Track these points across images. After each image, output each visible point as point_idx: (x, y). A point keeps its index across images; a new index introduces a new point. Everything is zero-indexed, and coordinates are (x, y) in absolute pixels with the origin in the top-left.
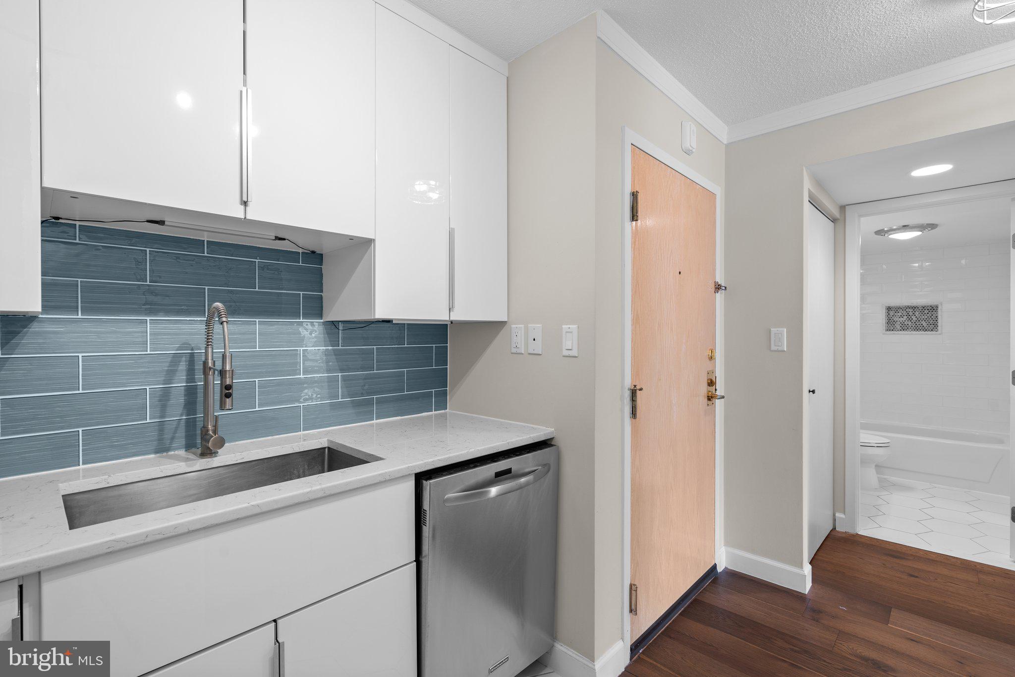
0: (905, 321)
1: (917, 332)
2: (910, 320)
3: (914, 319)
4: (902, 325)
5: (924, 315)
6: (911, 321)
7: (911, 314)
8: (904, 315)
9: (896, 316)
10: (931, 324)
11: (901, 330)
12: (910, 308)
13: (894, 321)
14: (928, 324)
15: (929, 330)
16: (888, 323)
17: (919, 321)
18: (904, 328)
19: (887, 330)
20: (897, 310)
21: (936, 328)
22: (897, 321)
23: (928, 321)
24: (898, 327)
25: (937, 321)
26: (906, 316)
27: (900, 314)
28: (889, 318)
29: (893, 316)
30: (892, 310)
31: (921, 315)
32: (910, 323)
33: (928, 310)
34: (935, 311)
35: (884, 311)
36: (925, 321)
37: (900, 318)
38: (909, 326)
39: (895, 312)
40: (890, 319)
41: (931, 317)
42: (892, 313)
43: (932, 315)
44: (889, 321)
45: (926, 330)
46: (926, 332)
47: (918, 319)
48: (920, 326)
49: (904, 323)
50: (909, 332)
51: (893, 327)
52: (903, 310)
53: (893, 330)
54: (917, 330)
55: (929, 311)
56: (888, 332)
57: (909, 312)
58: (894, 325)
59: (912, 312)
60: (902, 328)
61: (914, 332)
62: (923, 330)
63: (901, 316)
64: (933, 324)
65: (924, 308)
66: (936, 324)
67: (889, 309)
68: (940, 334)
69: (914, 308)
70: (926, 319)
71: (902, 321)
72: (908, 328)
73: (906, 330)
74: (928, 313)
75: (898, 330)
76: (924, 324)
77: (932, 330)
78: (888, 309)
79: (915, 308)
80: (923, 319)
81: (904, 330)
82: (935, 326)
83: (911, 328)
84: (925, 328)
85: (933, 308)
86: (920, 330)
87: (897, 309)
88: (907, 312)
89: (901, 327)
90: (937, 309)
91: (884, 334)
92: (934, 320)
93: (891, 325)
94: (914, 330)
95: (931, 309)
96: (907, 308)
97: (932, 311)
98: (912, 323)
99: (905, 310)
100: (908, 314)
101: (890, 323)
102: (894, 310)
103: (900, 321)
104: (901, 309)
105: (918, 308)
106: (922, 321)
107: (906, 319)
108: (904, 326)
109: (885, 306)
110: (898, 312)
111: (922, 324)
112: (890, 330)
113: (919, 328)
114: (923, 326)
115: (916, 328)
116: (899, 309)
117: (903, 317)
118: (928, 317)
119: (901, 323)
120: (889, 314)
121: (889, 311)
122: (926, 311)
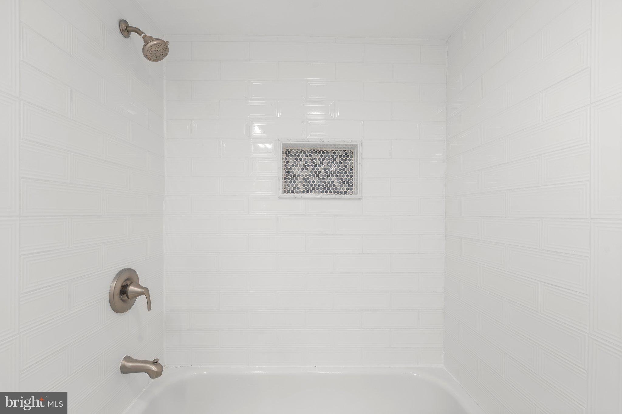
0: (310, 175)
1: (326, 196)
2: (317, 173)
3: (323, 172)
4: (306, 182)
5: (335, 166)
6: (317, 176)
7: (318, 162)
8: (308, 166)
9: (297, 166)
10: (344, 182)
11: (304, 192)
12: (316, 153)
13: (294, 175)
14: (340, 182)
15: (341, 193)
16: (285, 179)
17: (329, 176)
18: (308, 188)
19: (285, 192)
20: (299, 156)
21: (351, 189)
22: (298, 176)
23: (340, 176)
24: (300, 186)
25: (351, 176)
26: (312, 166)
27: (302, 163)
28: (287, 169)
29: (293, 166)
30: (291, 156)
31: (331, 166)
32: (316, 180)
33: (340, 156)
34: (350, 160)
35: (280, 155)
36: (336, 176)
37: (302, 169)
38: (315, 185)
39: (297, 159)
40: (289, 172)
41: (344, 169)
42: (291, 160)
43: (346, 166)
44: (287, 175)
45: (338, 192)
46: (338, 196)
47: (327, 172)
48: (330, 186)
49: (308, 179)
50: (315, 195)
51: (293, 185)
52: (307, 156)
53: (292, 192)
54: (327, 192)
55: (342, 160)
56: (286, 196)
57: (316, 159)
58: (295, 182)
59: (319, 159)
60: (306, 188)
61: (323, 196)
62: (334, 192)
63: (304, 166)
64: (347, 182)
65: (335, 153)
66: (351, 183)
67: (287, 152)
68: (359, 199)
70: (338, 173)
71: (306, 175)
72: (313, 189)
73: (311, 192)
74: (340, 163)
75: (300, 192)
76: (336, 182)
77: (345, 193)
79: (323, 153)
80: (334, 173)
81: (308, 192)
82: (349, 186)
83: (318, 189)
84: (336, 189)
85: (346, 153)
86: (331, 192)
88: (312, 159)
89: (304, 185)
90: (352, 157)
91: (280, 198)
92: (347, 176)
93: (291, 182)
94: (323, 192)
95: (344, 156)
96: (312, 153)
97: (346, 160)
98: (319, 179)
99: (310, 156)
100: (314, 162)
101: (289, 179)
102: (295, 156)
103: (302, 176)
104: (304, 153)
105: (327, 153)
106: (333, 176)
107: (311, 172)
108: (308, 185)
109: (283, 144)
110: (301, 159)
111: (332, 182)
112: (288, 192)
113: (329, 189)
114: (334, 186)
115: (325, 188)
116: (301, 153)
117: (306, 169)
118: (340, 169)
119: (304, 179)
120: (287, 162)
121: (287, 156)
122: (338, 160)
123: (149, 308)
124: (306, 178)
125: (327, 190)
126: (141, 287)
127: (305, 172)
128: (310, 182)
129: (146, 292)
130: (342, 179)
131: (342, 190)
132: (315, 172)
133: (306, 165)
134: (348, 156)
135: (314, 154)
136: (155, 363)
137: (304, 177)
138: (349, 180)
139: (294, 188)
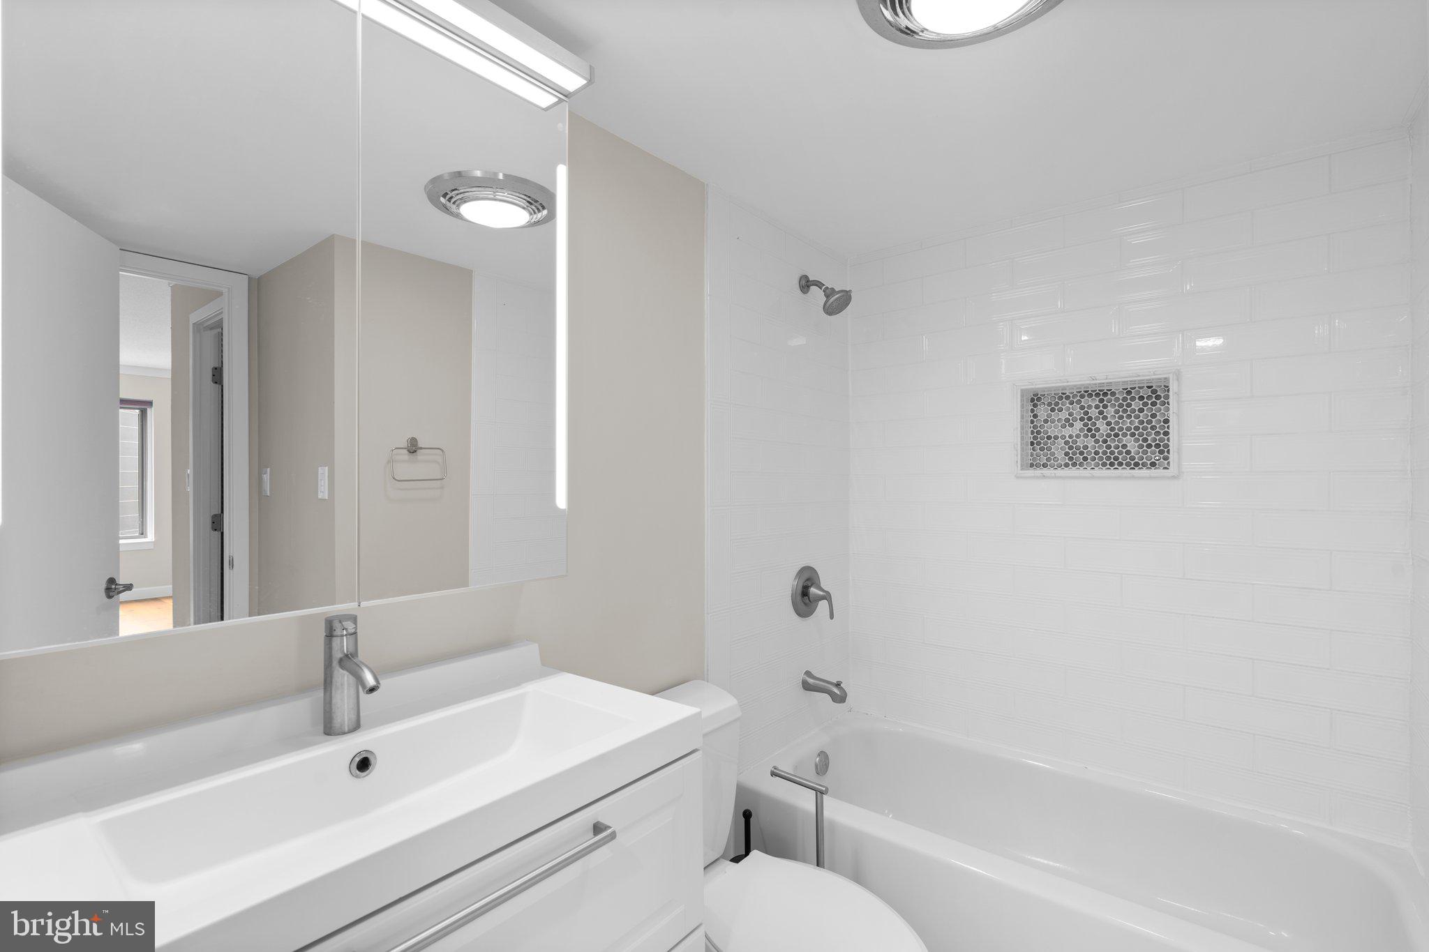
0: (1078, 436)
1: (1112, 472)
2: (1091, 431)
3: (1103, 428)
4: (1071, 448)
5: (1129, 416)
6: (1094, 436)
7: (1093, 412)
8: (1075, 419)
9: (1053, 421)
10: (1149, 446)
11: (1067, 465)
12: (1090, 396)
13: (1049, 438)
14: (1141, 446)
15: (1144, 465)
16: (1032, 444)
17: (1116, 435)
18: (1076, 458)
19: (1032, 465)
20: (1057, 404)
21: (1165, 459)
22: (1056, 438)
23: (1141, 435)
24: (1060, 455)
25: (1166, 434)
26: (1082, 419)
27: (1064, 415)
28: (1033, 427)
29: (1046, 421)
30: (1042, 405)
31: (1121, 417)
32: (1090, 442)
33: (1141, 398)
34: (1163, 404)
35: (1023, 407)
36: (1133, 435)
37: (1064, 426)
38: (1089, 453)
39: (1053, 410)
40: (1038, 433)
41: (1149, 422)
42: (1043, 412)
43: (1154, 416)
44: (1035, 438)
45: (1137, 464)
46: (1137, 472)
47: (1113, 430)
48: (1120, 453)
49: (1075, 442)
50: (1088, 472)
51: (1045, 455)
52: (1073, 402)
53: (1045, 466)
54: (1112, 464)
55: (1145, 404)
56: (1031, 472)
57: (1090, 407)
58: (1049, 449)
59: (1097, 407)
60: (1071, 459)
61: (1104, 472)
62: (1128, 464)
63: (1067, 420)
64: (1158, 446)
65: (1129, 393)
66: (1166, 446)
67: (1035, 399)
68: (1174, 477)
69: (1102, 394)
70: (1137, 428)
71: (1071, 437)
72: (1085, 459)
73: (1081, 465)
74: (1141, 410)
75: (1059, 466)
76: (1132, 446)
77: (1152, 465)
78: (1032, 400)
79: (1105, 394)
80: (1129, 429)
81: (1074, 465)
82: (1161, 452)
83: (1094, 459)
84: (1132, 459)
85: (1154, 392)
86: (1120, 464)
87: (1061, 397)
88: (1082, 408)
89: (1067, 454)
90: (1167, 397)
91: (1017, 477)
92: (1158, 433)
93: (1042, 449)
94: (1104, 465)
95: (1149, 397)
96: (1082, 396)
97: (1154, 404)
98: (1097, 441)
99: (1079, 402)
100: (1086, 413)
101: (1039, 444)
102: (1049, 404)
103: (1063, 437)
104: (1067, 398)
105: (1113, 394)
106: (1125, 435)
107: (1081, 430)
108: (1074, 454)
109: (1022, 390)
110: (1060, 410)
111: (1124, 446)
112: (1038, 466)
113: (1116, 459)
114: (1128, 452)
115: (1109, 458)
116: (1060, 398)
117: (1071, 425)
118: (1142, 422)
119: (1067, 443)
120: (1035, 416)
121: (1035, 406)
122: (1136, 405)
123: (832, 617)
124: (1070, 440)
125: (1112, 461)
126: (823, 590)
127: (1068, 431)
128: (1078, 448)
129: (827, 597)
130: (1145, 440)
131: (1145, 460)
132: (1089, 430)
133: (1071, 418)
134: (1158, 397)
135: (1086, 398)
136: (838, 685)
137: (1067, 439)
138: (1162, 440)
139: (1048, 460)
